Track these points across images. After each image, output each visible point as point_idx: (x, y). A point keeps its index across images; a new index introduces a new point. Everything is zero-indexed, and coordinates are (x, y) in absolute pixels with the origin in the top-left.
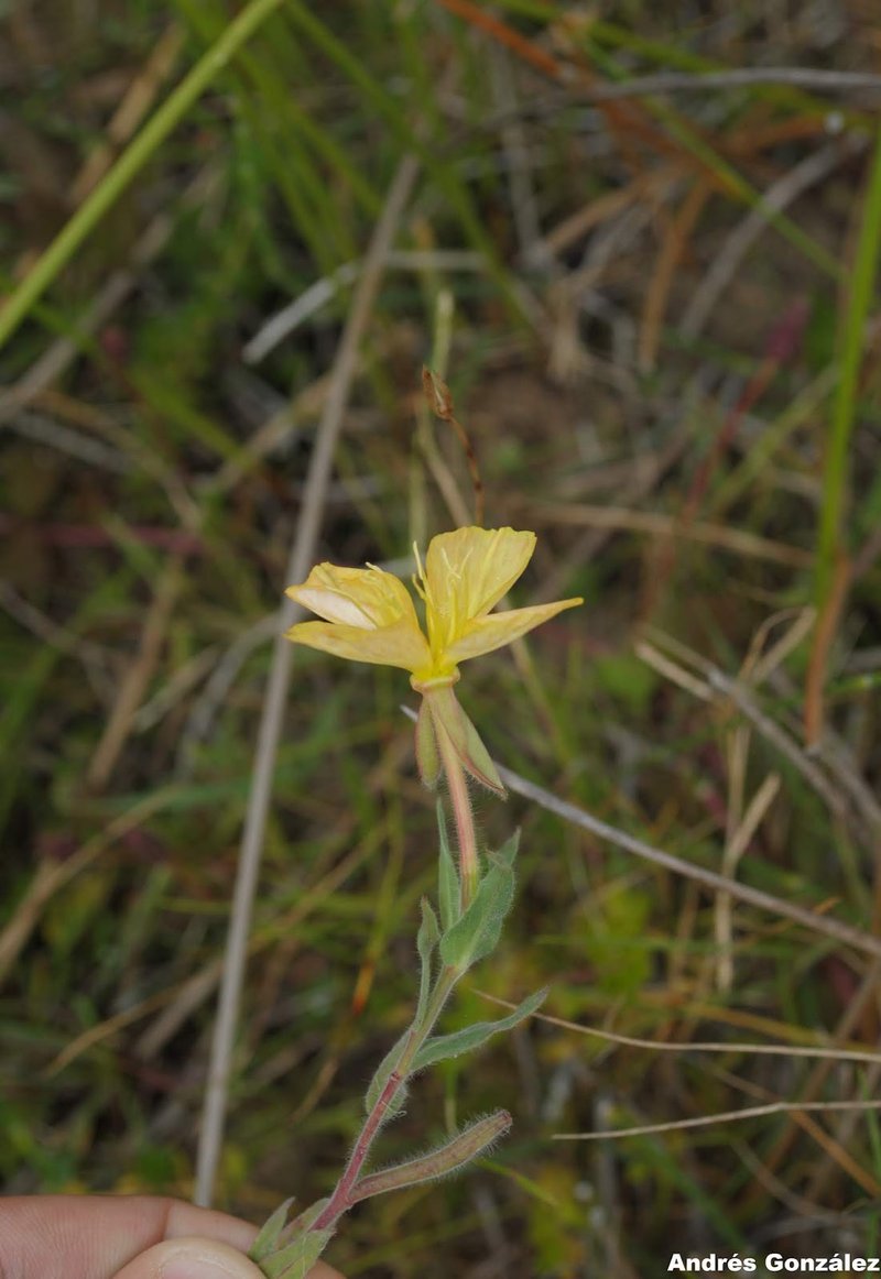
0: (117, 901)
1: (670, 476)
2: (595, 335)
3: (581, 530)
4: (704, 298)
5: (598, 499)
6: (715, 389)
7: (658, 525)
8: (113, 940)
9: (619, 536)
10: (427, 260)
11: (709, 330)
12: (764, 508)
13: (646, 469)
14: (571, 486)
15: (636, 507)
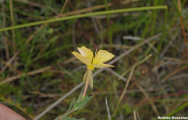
0: (53, 78)
1: (153, 92)
2: (160, 70)
3: (138, 89)
4: (175, 77)
5: (144, 87)
6: (167, 88)
7: (147, 96)
8: (49, 81)
9: (141, 93)
10: (151, 46)
11: (172, 81)
12: (160, 106)
13: (151, 89)
14: (142, 83)
15: (146, 92)
